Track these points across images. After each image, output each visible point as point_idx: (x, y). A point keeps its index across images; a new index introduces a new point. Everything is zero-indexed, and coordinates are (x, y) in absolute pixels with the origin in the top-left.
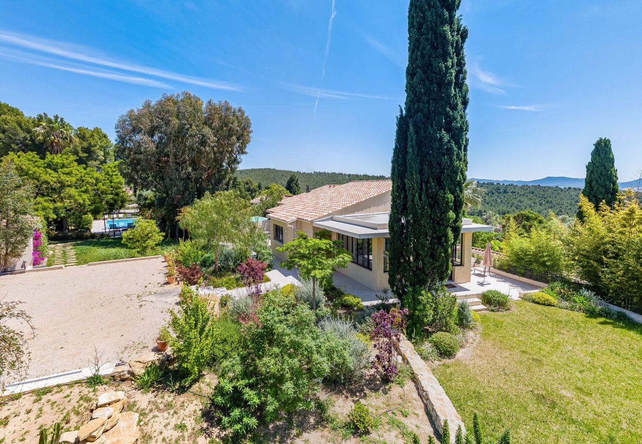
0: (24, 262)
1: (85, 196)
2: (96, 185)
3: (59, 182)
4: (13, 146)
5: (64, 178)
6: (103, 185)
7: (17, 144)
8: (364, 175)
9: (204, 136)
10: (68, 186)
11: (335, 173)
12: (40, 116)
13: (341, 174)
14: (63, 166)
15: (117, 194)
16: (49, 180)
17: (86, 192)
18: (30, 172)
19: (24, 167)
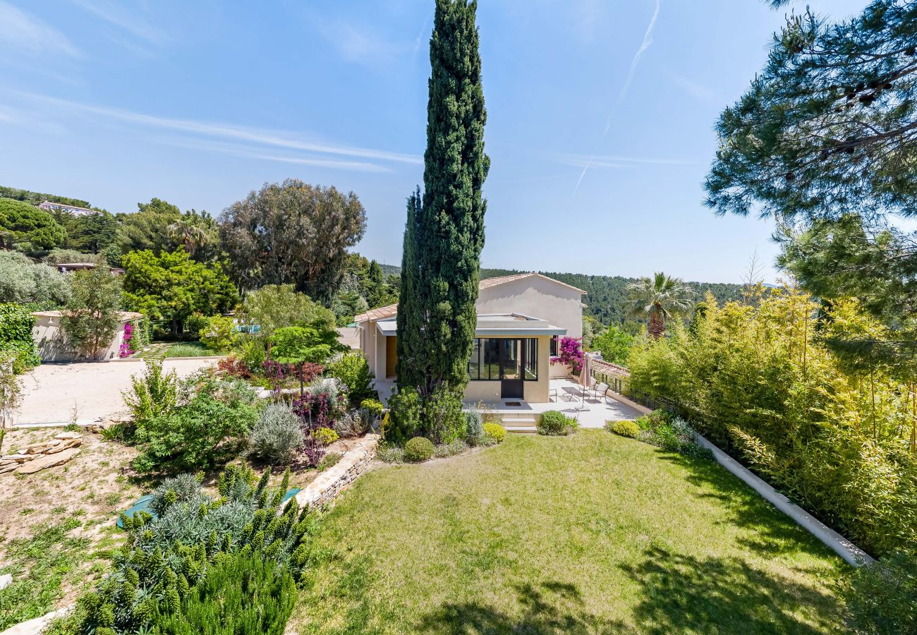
0: (113, 353)
1: (189, 295)
2: (203, 283)
3: (168, 281)
4: (163, 246)
5: (173, 276)
6: (211, 284)
7: (167, 244)
8: (615, 278)
9: (301, 227)
10: (176, 284)
11: (570, 274)
12: (188, 213)
13: (580, 276)
14: (176, 264)
15: (227, 294)
16: (158, 278)
17: (192, 290)
18: (143, 270)
19: (137, 265)
